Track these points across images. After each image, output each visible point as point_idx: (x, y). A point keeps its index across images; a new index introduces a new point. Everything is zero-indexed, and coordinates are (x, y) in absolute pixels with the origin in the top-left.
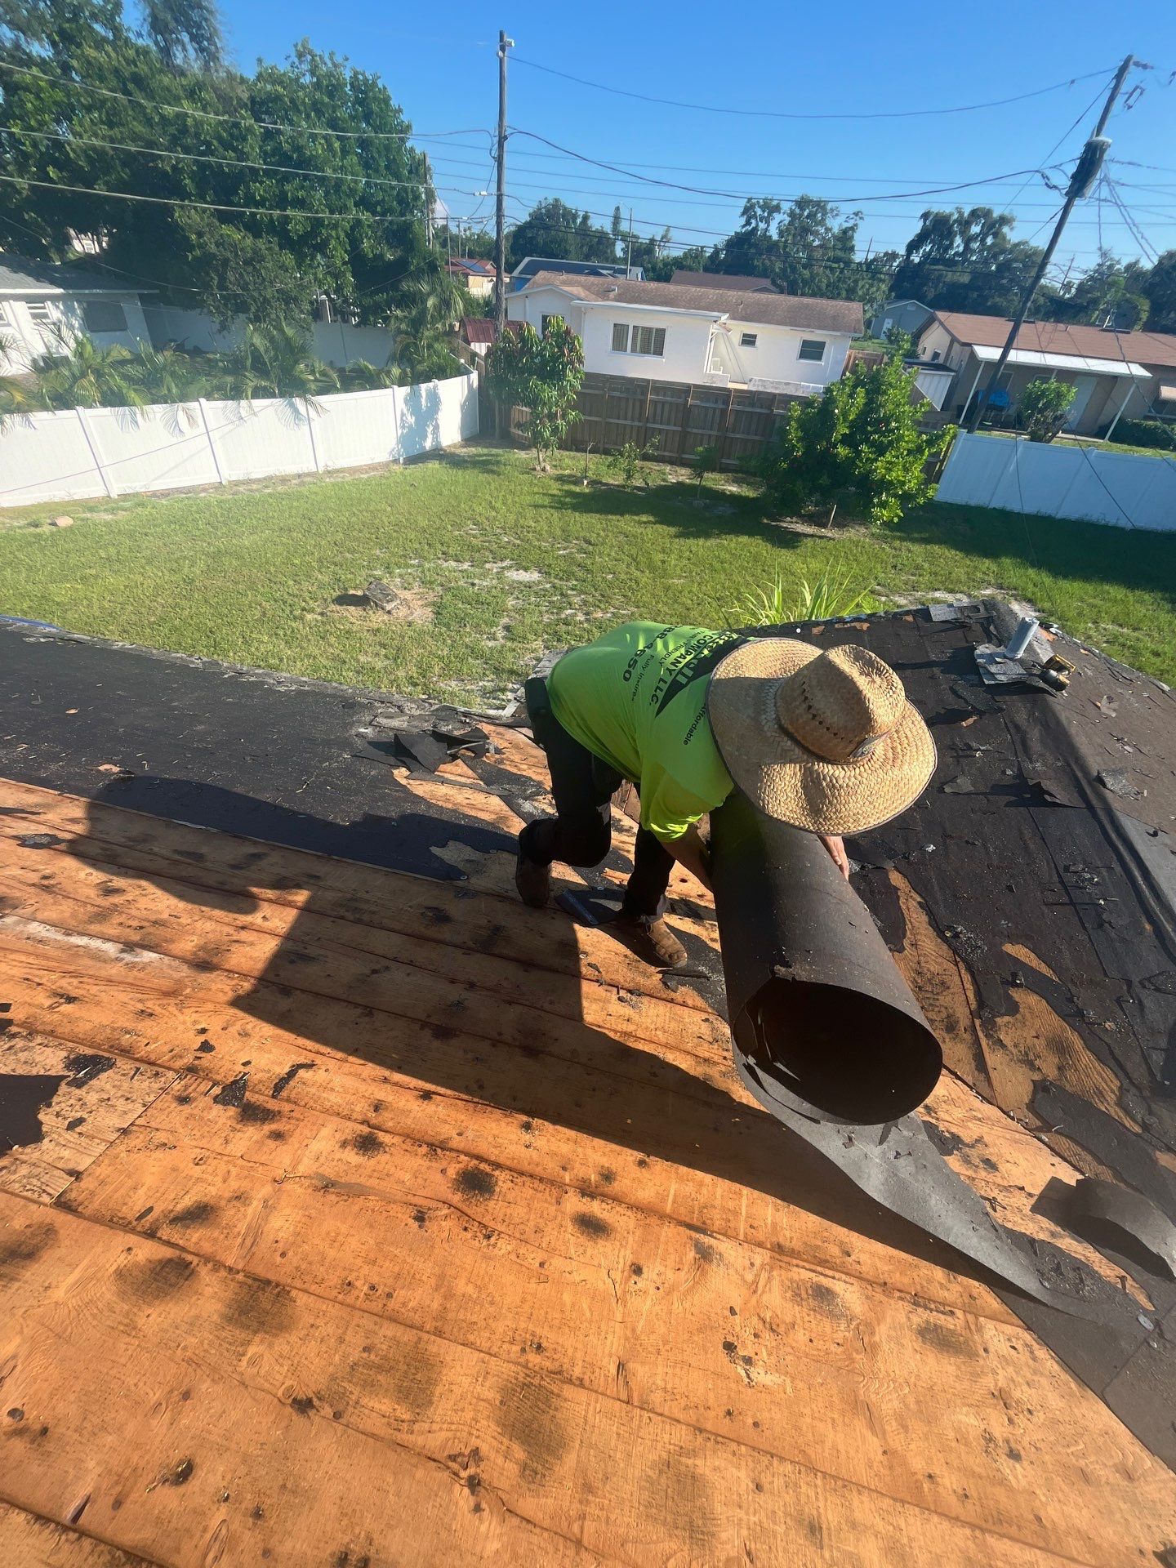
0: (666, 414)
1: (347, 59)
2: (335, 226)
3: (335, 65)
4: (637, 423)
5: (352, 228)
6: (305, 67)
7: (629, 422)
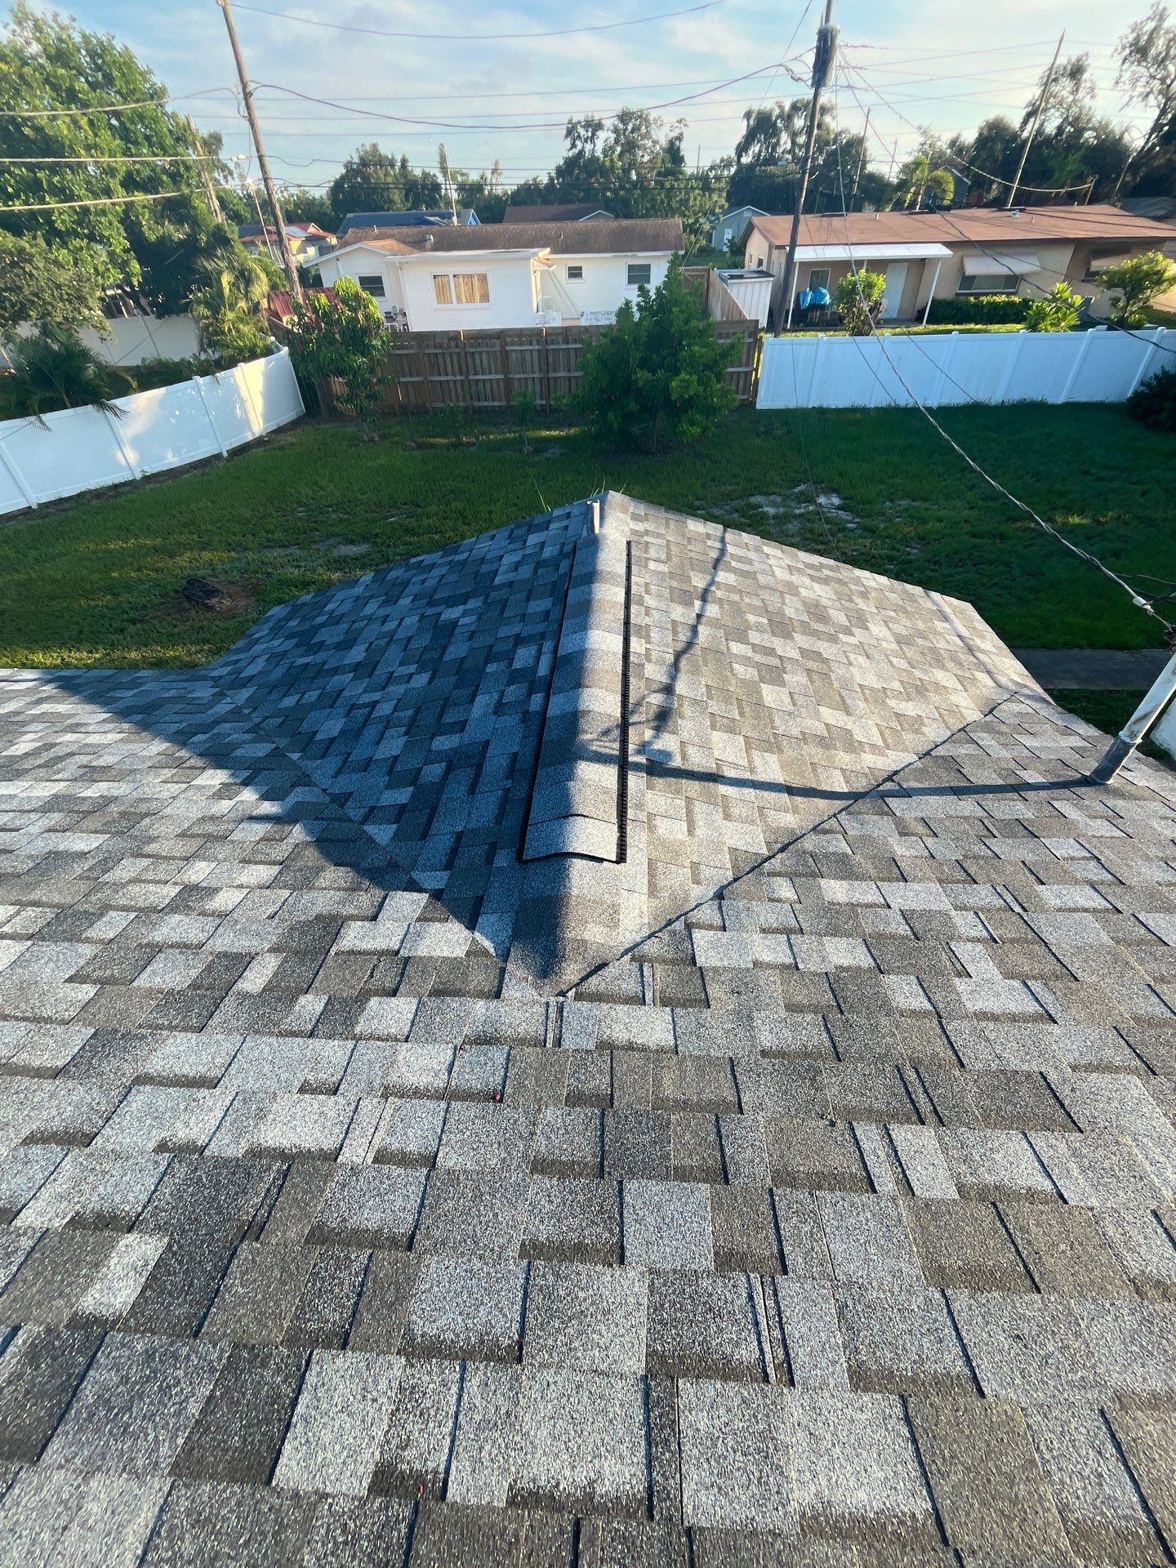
0: (485, 363)
1: (74, 20)
3: (63, 29)
4: (459, 378)
5: (126, 212)
6: (28, 34)
7: (451, 378)
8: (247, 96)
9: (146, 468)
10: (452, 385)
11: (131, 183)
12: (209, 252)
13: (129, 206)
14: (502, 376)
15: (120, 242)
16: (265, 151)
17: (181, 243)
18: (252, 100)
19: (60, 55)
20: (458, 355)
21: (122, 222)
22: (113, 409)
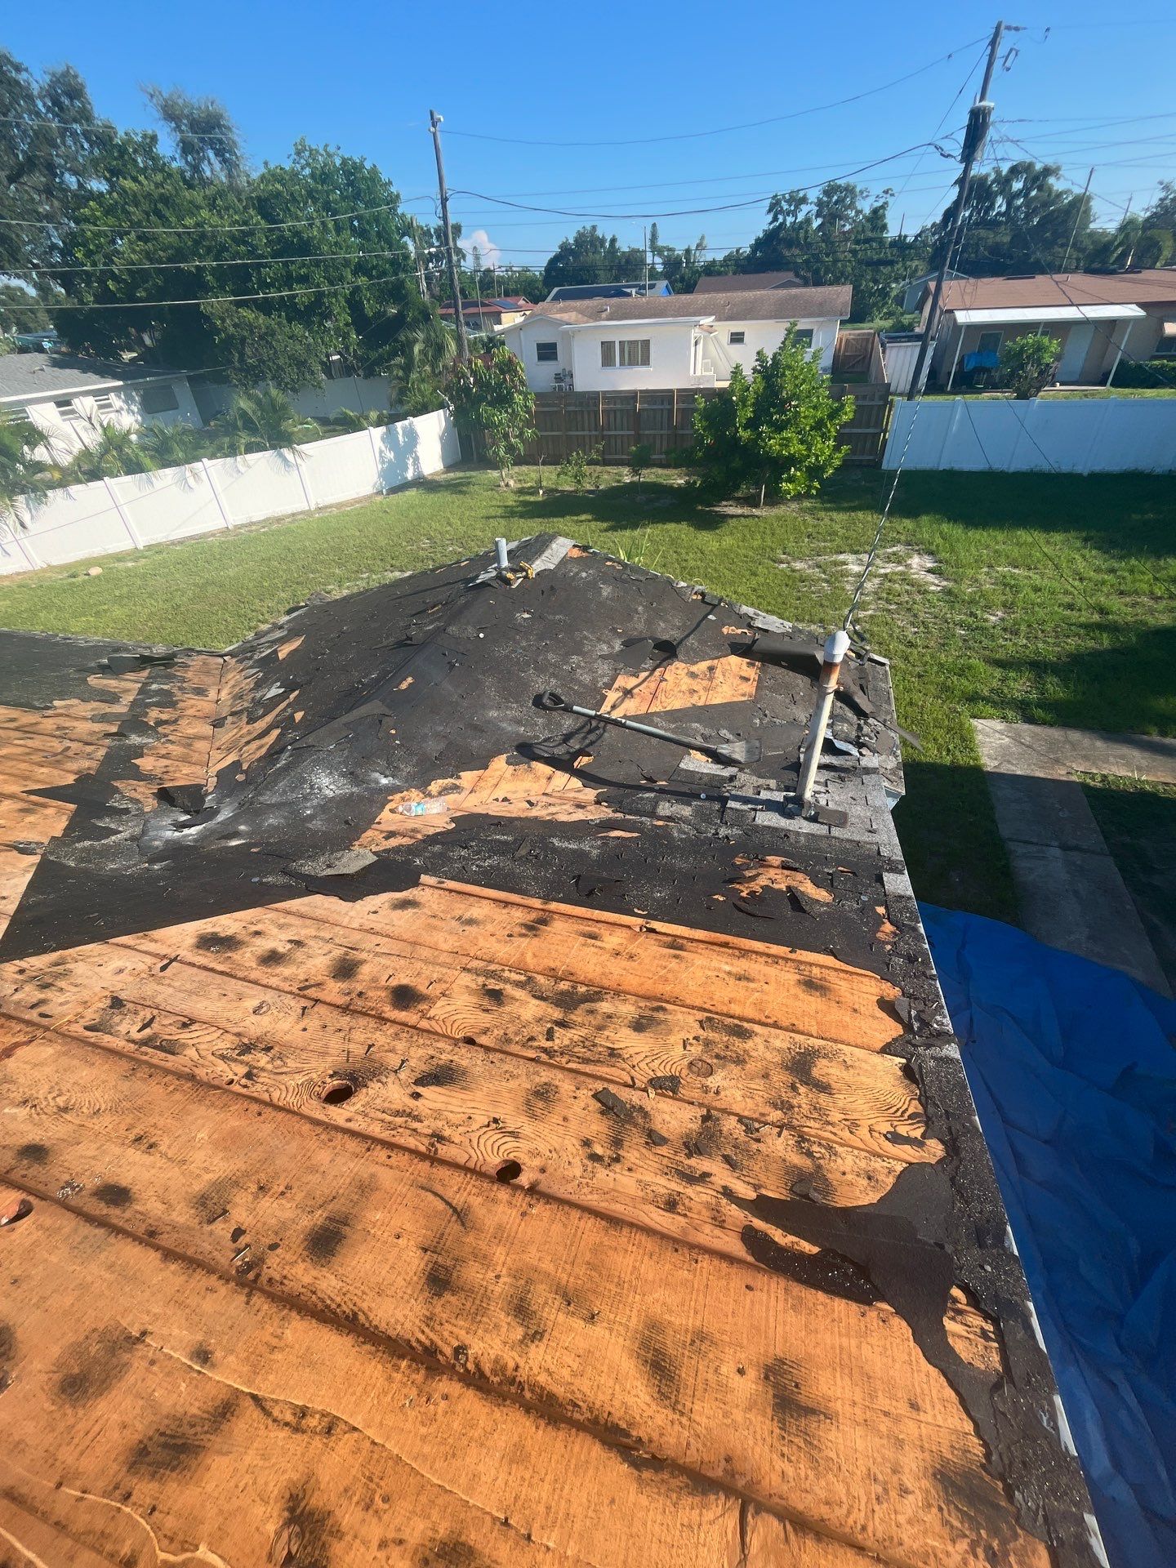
2: (335, 294)
3: (329, 155)
5: (352, 294)
6: (303, 161)
11: (359, 271)
12: (413, 327)
13: (356, 289)
15: (345, 318)
17: (393, 317)
19: (323, 176)
21: (348, 301)
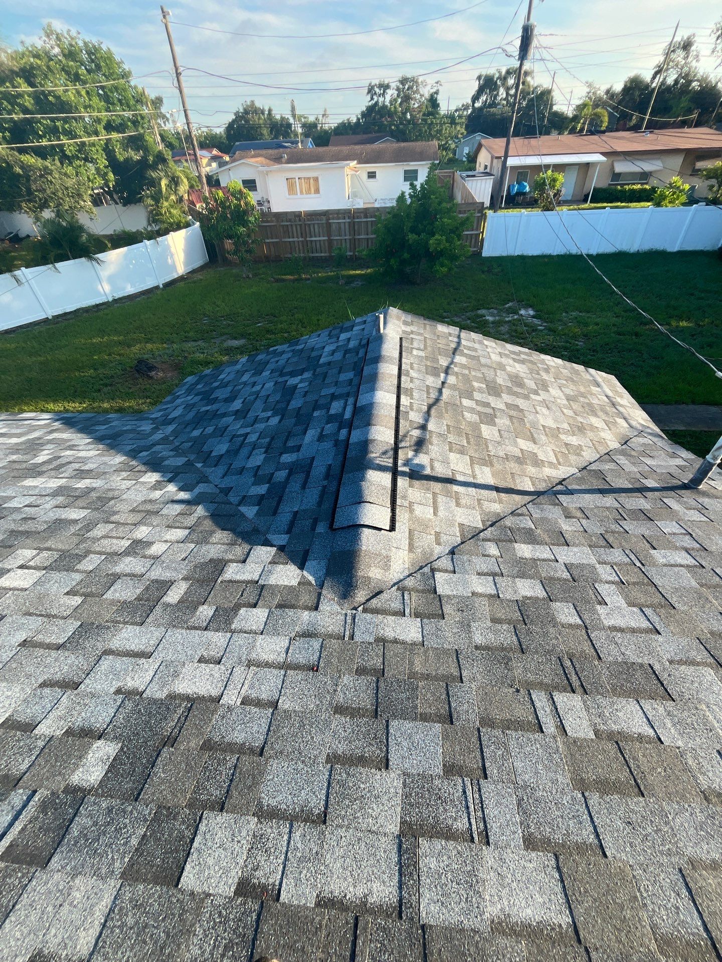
0: (317, 230)
1: (79, 33)
3: (72, 39)
6: (53, 42)
7: (296, 239)
8: (178, 75)
9: (114, 295)
10: (296, 244)
11: (109, 127)
12: (154, 167)
13: (108, 141)
14: (326, 238)
15: (103, 162)
16: (188, 107)
17: (138, 161)
18: (182, 78)
19: (71, 54)
20: (301, 225)
21: (104, 150)
22: (96, 260)
